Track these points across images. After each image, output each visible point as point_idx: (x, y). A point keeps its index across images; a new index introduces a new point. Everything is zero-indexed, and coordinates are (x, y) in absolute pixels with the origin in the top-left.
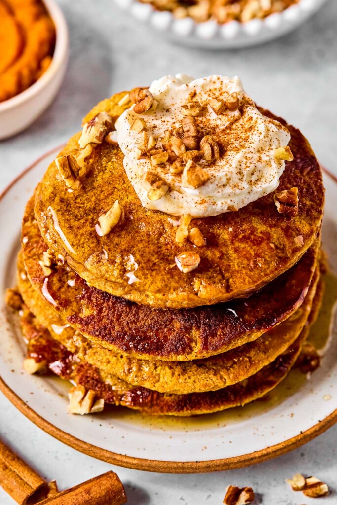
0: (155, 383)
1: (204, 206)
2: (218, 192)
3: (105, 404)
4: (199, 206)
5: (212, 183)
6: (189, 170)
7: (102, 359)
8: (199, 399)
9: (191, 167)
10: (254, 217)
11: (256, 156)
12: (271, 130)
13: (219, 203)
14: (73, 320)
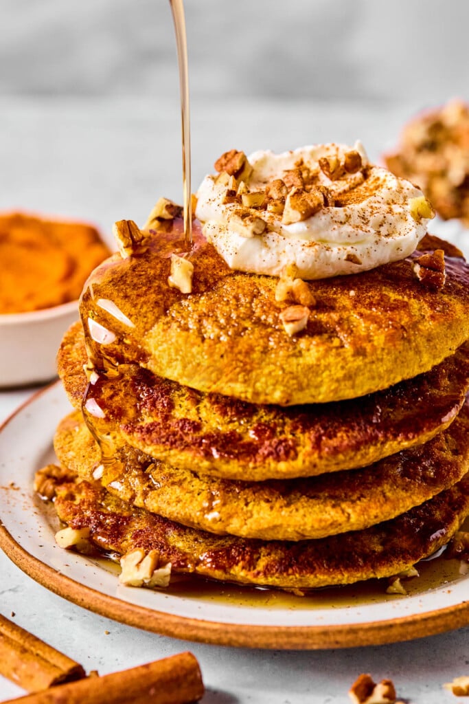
0: (245, 520)
1: (314, 250)
2: (334, 229)
3: (173, 570)
4: (307, 250)
5: (324, 214)
6: (293, 196)
7: (170, 499)
8: (311, 559)
9: (295, 193)
10: (385, 286)
11: (385, 207)
12: (405, 188)
13: (335, 250)
14: (130, 429)
